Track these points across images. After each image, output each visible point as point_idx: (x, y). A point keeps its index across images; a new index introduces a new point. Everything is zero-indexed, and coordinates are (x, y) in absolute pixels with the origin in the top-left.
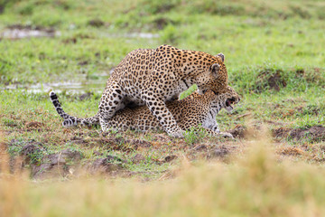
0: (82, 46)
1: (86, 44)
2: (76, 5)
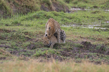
0: (98, 15)
1: (98, 14)
2: (89, 2)
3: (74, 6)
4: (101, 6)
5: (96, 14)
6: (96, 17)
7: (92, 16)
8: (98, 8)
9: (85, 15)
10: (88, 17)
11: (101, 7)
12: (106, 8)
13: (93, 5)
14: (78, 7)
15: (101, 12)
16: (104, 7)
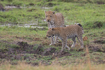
1: (35, 12)
3: (9, 4)
4: (38, 3)
5: (32, 12)
6: (33, 15)
7: (28, 15)
8: (35, 5)
9: (21, 14)
10: (24, 15)
11: (38, 5)
12: (43, 5)
13: (29, 2)
14: (13, 5)
15: (37, 10)
16: (41, 5)
